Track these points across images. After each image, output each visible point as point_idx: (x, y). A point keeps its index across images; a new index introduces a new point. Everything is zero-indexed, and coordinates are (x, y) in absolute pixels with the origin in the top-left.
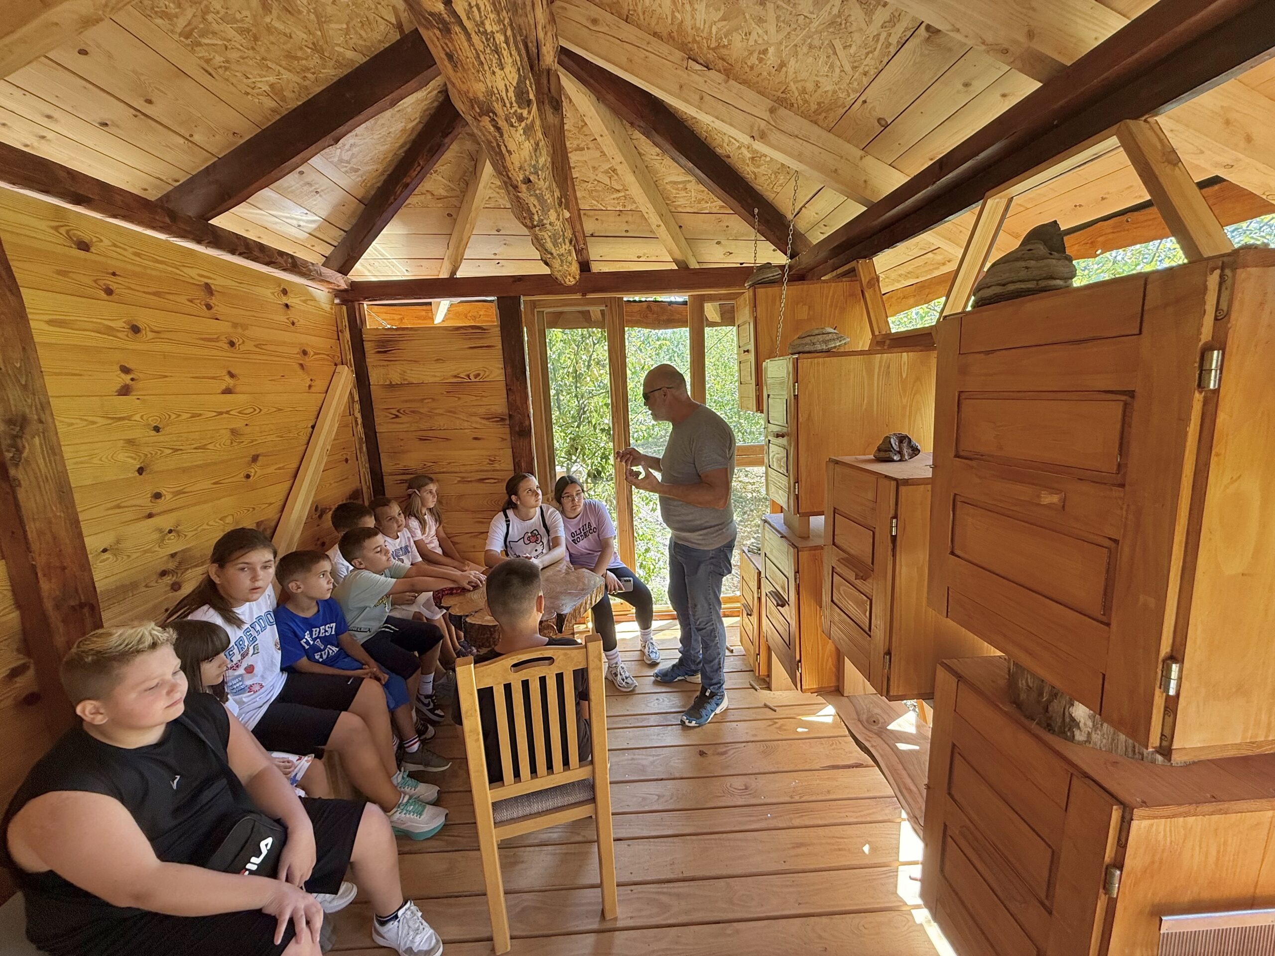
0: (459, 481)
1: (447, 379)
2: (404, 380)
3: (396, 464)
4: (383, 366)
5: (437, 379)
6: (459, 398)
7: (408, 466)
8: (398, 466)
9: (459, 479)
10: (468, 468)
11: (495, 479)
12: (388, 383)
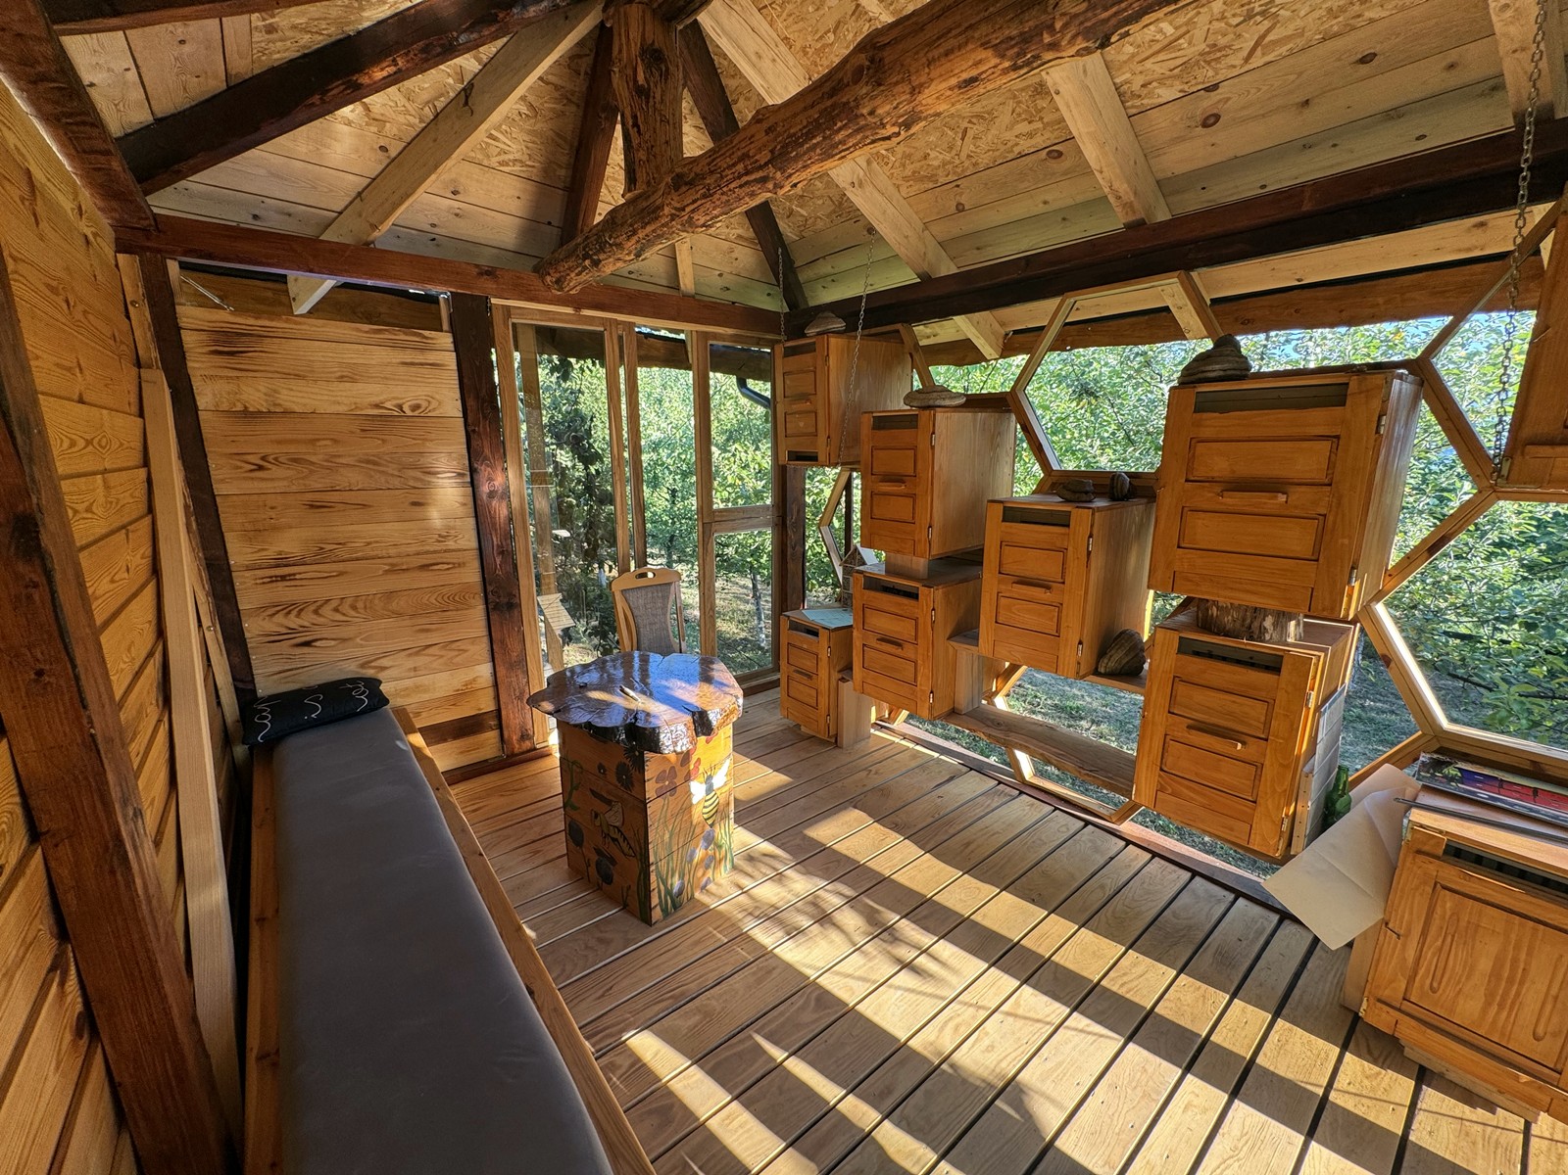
0: (386, 572)
1: (362, 409)
2: (275, 405)
3: (260, 550)
4: (228, 378)
5: (341, 409)
6: (384, 441)
7: (287, 553)
8: (265, 553)
9: (387, 568)
10: (404, 549)
11: (448, 564)
12: (239, 407)
